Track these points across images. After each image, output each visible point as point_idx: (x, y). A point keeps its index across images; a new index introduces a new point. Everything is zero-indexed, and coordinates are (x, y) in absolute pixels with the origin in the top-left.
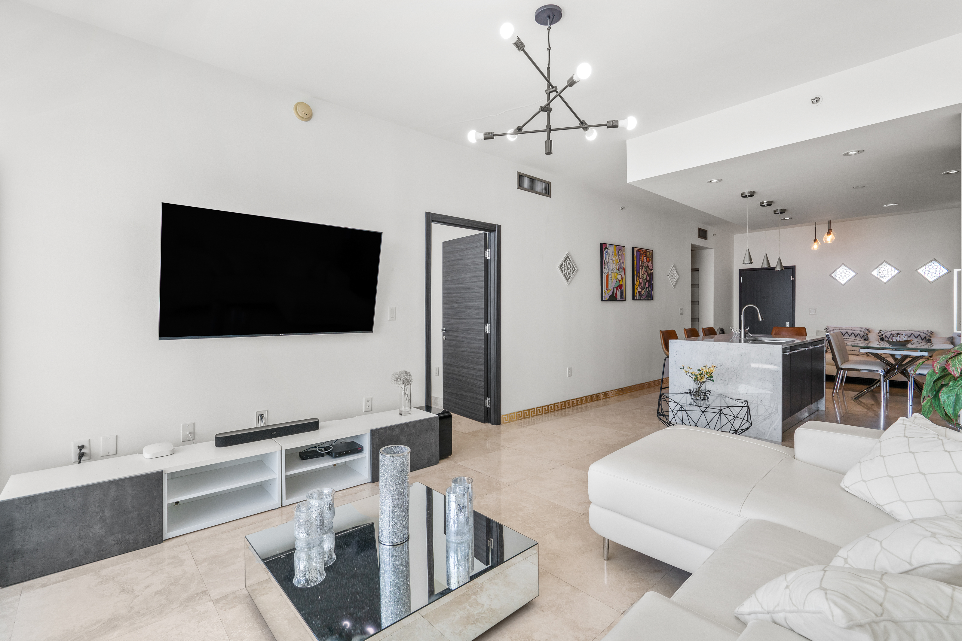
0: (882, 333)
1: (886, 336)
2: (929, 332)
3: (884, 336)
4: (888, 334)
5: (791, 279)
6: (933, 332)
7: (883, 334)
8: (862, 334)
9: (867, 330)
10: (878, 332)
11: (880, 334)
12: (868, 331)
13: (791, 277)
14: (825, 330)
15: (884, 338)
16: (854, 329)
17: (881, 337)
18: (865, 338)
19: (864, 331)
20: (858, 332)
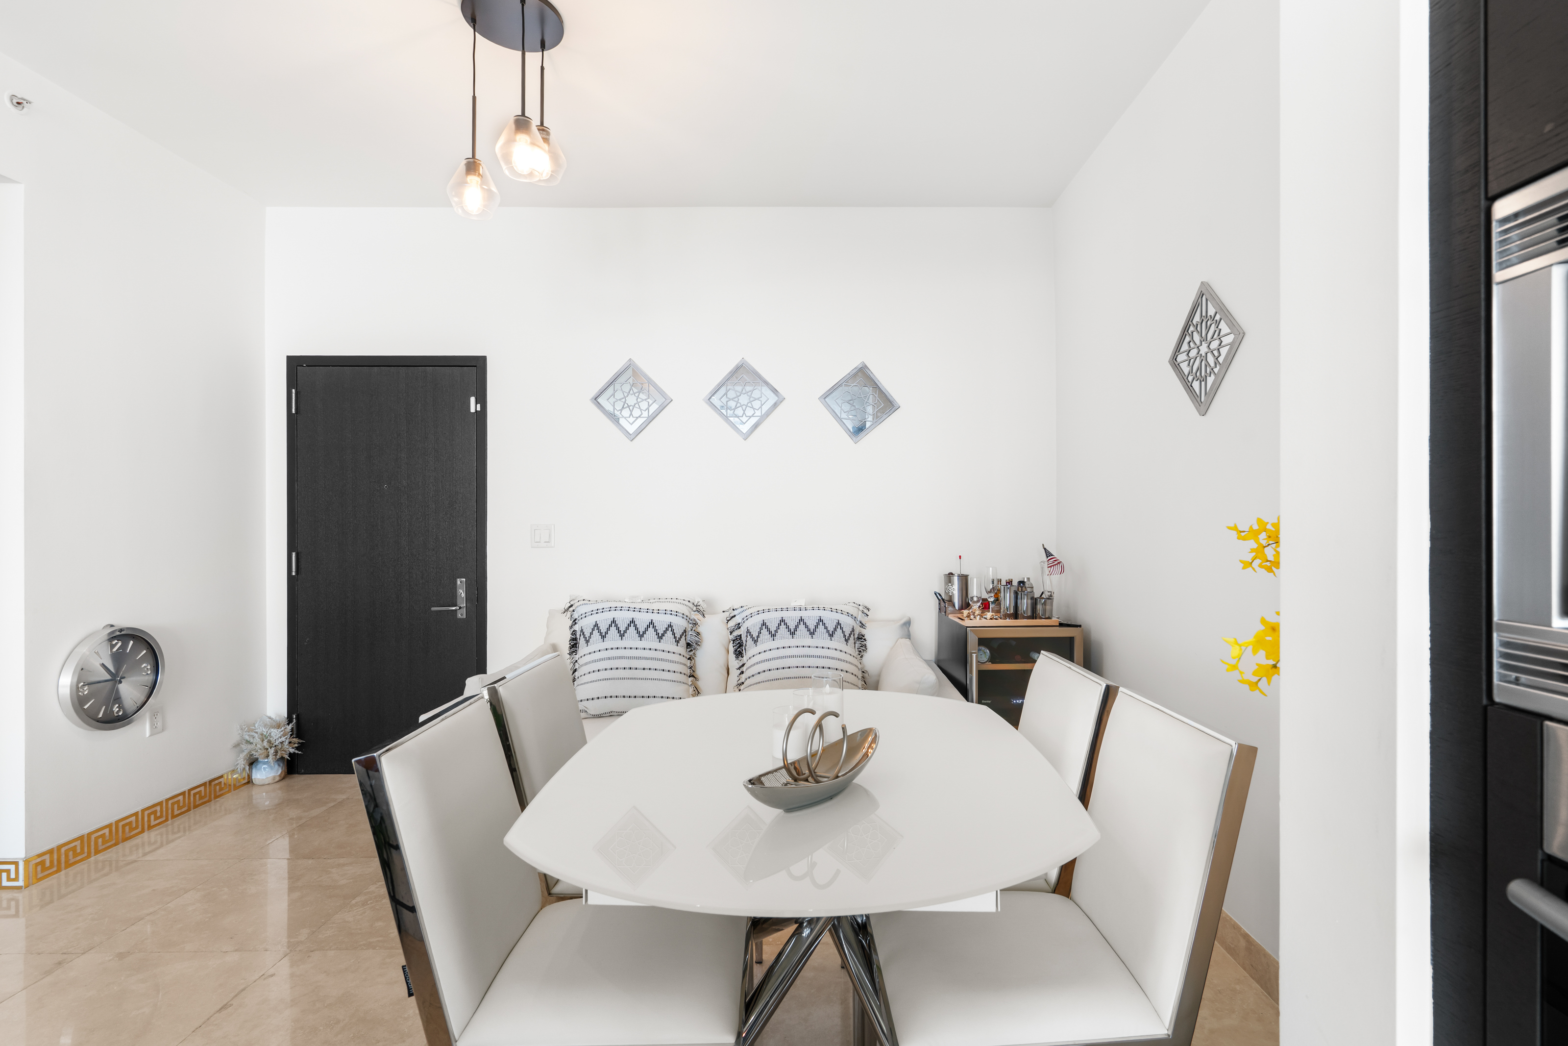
0: (738, 620)
1: (748, 632)
2: (861, 608)
3: (742, 631)
4: (753, 624)
5: (473, 410)
6: (868, 610)
7: (740, 621)
8: (680, 624)
9: (695, 609)
10: (727, 614)
11: (732, 623)
12: (698, 611)
13: (473, 400)
14: (569, 614)
15: (744, 638)
16: (655, 607)
17: (736, 633)
18: (688, 638)
19: (687, 613)
20: (669, 619)
